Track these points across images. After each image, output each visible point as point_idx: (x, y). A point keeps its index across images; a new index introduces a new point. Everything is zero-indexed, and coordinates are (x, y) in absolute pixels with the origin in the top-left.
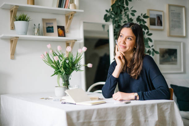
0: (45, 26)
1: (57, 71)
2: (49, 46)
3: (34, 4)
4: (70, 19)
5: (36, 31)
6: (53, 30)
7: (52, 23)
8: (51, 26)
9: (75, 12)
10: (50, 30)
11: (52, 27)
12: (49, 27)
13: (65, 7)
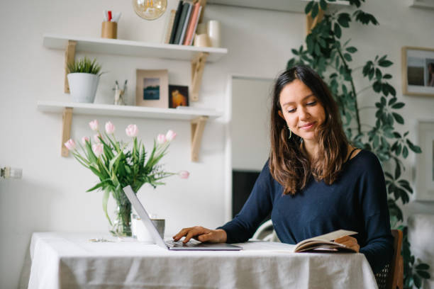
0: (142, 87)
1: (104, 180)
2: (94, 125)
3: (114, 36)
4: (198, 70)
5: (117, 96)
6: (158, 94)
7: (158, 79)
8: (154, 84)
9: (207, 53)
10: (150, 94)
11: (158, 88)
12: (150, 88)
13: (183, 43)
